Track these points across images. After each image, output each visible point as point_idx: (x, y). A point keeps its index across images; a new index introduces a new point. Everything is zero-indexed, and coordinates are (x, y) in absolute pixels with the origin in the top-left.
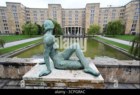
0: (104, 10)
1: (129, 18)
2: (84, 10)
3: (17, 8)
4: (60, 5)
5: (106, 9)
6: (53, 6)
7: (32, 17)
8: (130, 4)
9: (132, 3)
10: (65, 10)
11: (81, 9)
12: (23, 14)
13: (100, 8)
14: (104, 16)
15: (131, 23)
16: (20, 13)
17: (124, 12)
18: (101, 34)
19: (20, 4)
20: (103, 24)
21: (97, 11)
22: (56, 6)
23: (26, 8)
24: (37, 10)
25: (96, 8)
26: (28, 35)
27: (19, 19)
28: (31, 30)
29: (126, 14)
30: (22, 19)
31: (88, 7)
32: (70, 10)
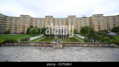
0: (79, 19)
1: (95, 24)
2: (67, 19)
3: (27, 18)
4: (52, 16)
5: (80, 19)
6: (48, 17)
7: (34, 23)
8: (93, 16)
9: (94, 16)
10: (56, 19)
11: (65, 18)
12: (29, 21)
13: (76, 18)
14: (80, 23)
15: (97, 27)
16: (27, 21)
17: (91, 20)
18: (79, 34)
19: (29, 16)
20: (80, 27)
21: (74, 20)
22: (50, 17)
23: (31, 18)
24: (38, 19)
25: (74, 18)
26: (32, 34)
27: (26, 24)
28: (35, 31)
29: (92, 22)
30: (27, 24)
31: (69, 18)
32: (58, 19)
